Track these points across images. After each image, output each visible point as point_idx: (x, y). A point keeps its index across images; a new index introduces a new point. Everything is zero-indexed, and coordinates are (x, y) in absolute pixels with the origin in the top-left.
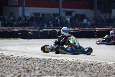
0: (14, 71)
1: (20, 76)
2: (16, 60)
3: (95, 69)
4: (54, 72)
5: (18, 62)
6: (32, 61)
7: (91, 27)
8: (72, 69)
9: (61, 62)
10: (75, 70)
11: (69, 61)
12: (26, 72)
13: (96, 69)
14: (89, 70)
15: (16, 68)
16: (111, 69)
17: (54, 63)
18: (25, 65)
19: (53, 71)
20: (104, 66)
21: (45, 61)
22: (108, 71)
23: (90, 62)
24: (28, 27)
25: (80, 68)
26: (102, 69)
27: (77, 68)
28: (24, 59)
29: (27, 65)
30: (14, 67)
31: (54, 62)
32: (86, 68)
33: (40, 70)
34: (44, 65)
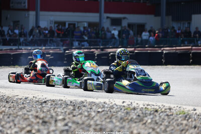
0: (19, 123)
1: (29, 131)
2: (23, 104)
3: (161, 119)
4: (89, 124)
5: (28, 108)
6: (52, 105)
7: (156, 46)
8: (121, 119)
9: (101, 106)
10: (127, 121)
11: (117, 105)
12: (40, 125)
13: (163, 119)
14: (152, 121)
15: (23, 118)
16: (190, 118)
17: (91, 109)
18: (39, 111)
19: (87, 122)
20: (177, 114)
21: (74, 105)
22: (185, 122)
23: (153, 107)
24: (45, 46)
25: (135, 117)
26: (173, 119)
27: (130, 118)
28: (38, 101)
29: (43, 112)
30: (20, 116)
31: (90, 107)
32: (146, 116)
33: (66, 122)
34: (72, 113)
